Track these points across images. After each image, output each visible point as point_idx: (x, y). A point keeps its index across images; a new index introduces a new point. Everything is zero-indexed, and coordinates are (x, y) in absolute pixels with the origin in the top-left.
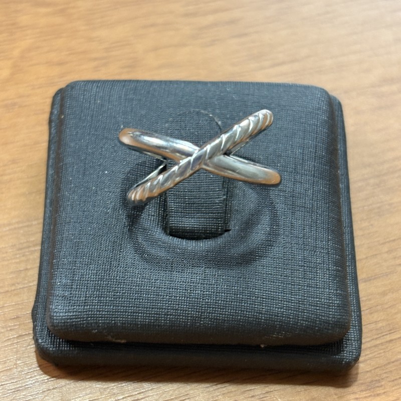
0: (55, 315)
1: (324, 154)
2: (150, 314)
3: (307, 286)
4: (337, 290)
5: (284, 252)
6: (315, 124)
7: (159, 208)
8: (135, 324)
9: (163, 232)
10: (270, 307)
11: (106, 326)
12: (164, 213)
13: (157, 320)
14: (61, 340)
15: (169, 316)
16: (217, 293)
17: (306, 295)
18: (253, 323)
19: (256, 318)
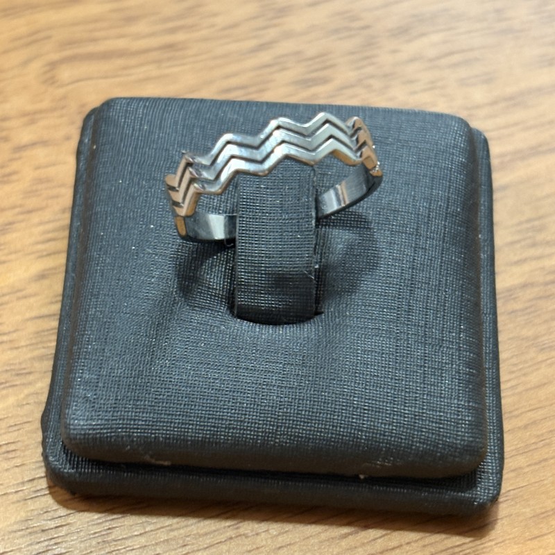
0: (72, 422)
1: (459, 210)
2: (204, 426)
3: (428, 395)
4: (469, 402)
5: (397, 346)
6: (448, 167)
7: (224, 278)
8: (184, 440)
9: (228, 312)
10: (374, 422)
11: (142, 441)
12: (230, 287)
13: (214, 435)
14: (80, 459)
15: (231, 431)
16: (299, 399)
17: (425, 407)
18: (348, 444)
19: (354, 437)
